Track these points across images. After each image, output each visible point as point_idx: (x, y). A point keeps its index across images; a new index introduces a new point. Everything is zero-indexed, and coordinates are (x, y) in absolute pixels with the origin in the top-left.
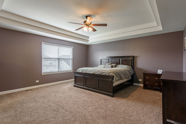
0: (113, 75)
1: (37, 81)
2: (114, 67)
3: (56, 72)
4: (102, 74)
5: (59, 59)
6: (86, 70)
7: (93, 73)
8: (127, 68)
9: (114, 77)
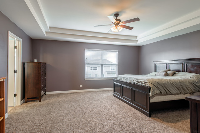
0: (151, 86)
1: (81, 86)
2: (171, 75)
3: (99, 78)
4: (138, 84)
5: (102, 65)
6: (124, 77)
7: (129, 82)
8: (192, 77)
9: (150, 89)
